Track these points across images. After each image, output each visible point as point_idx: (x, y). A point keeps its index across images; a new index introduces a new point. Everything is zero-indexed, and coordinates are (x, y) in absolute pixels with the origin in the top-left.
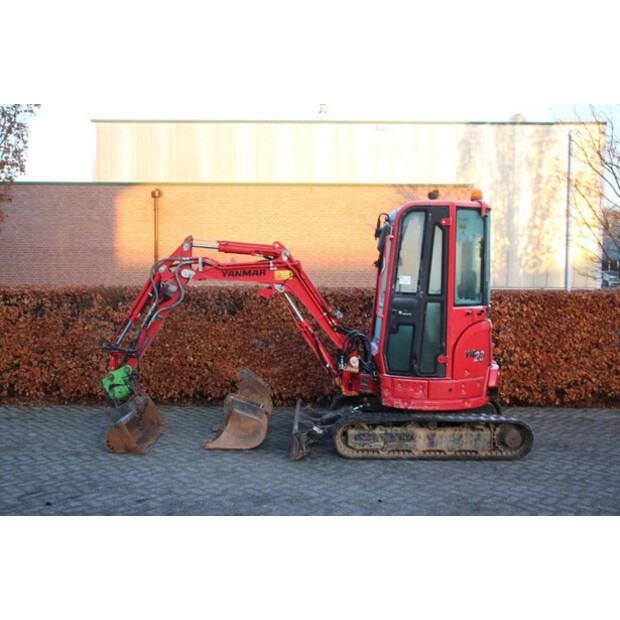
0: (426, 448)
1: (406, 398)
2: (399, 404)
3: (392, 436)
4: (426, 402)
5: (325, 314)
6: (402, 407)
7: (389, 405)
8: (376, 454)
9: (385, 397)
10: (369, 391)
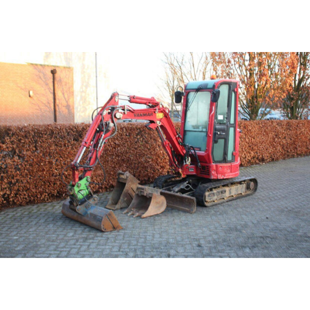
0: (229, 196)
1: (223, 174)
2: (220, 177)
3: (219, 192)
4: (231, 174)
5: (177, 136)
6: (222, 178)
7: (215, 178)
8: (213, 203)
9: (213, 175)
10: (194, 173)
